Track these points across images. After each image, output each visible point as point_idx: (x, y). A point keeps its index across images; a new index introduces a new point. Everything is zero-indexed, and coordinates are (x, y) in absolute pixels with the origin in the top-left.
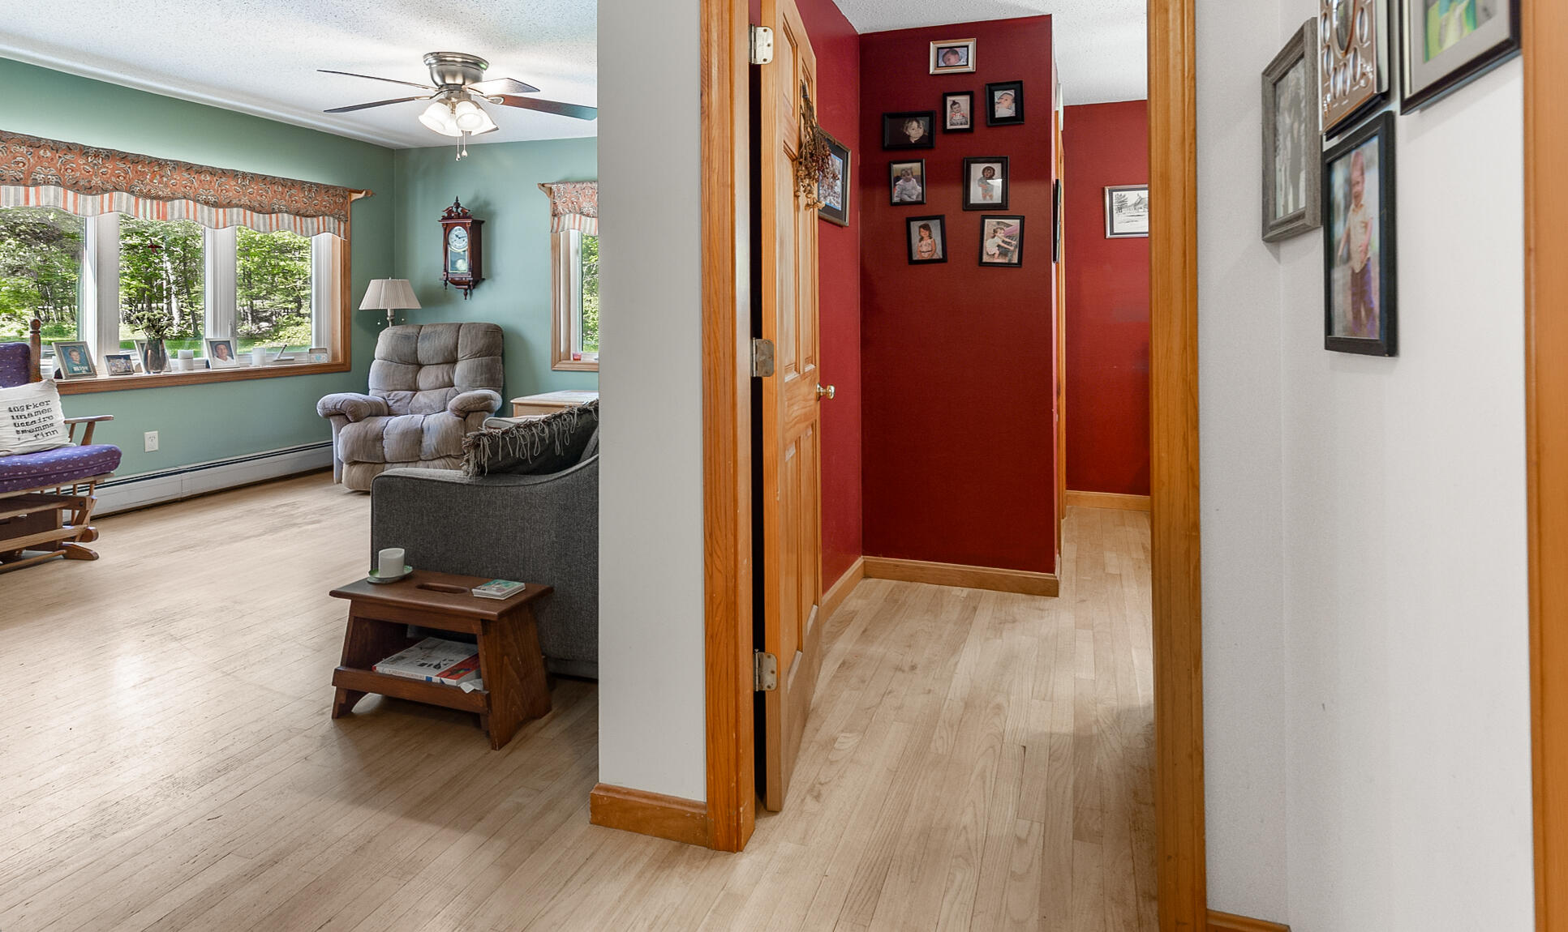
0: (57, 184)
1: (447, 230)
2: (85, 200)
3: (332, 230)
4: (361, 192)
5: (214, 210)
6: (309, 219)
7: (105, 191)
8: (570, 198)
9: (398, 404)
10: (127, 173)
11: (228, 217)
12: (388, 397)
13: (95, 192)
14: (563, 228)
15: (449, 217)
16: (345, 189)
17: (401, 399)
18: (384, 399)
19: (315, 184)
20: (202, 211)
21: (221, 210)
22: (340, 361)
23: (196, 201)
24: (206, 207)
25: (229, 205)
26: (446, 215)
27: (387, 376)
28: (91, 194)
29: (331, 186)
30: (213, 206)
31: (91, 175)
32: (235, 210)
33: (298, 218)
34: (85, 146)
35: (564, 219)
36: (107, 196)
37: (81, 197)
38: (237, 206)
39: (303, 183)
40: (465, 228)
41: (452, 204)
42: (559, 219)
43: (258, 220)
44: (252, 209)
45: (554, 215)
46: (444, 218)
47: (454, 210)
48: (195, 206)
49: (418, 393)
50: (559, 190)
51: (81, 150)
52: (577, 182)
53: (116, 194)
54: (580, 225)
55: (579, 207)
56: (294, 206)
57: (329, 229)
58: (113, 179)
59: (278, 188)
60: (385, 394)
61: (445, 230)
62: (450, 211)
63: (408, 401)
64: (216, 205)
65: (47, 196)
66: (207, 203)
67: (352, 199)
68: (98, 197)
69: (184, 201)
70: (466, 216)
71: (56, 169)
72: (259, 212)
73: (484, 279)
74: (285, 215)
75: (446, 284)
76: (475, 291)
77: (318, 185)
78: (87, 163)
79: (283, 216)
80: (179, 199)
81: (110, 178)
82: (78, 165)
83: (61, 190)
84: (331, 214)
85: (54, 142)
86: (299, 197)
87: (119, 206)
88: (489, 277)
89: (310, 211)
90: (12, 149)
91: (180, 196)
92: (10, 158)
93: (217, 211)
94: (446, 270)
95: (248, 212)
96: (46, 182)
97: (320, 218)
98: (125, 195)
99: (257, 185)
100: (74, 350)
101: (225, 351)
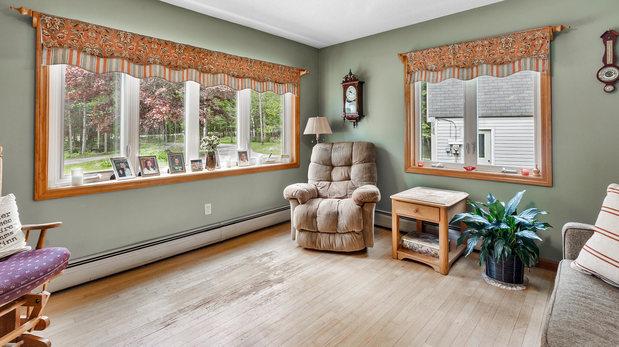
0: (160, 64)
1: (345, 88)
2: (175, 74)
3: (291, 91)
4: (304, 71)
5: (237, 79)
6: (281, 85)
7: (184, 68)
8: (419, 61)
9: (323, 189)
10: (195, 58)
11: (243, 84)
12: (318, 185)
13: (179, 69)
14: (414, 81)
15: (346, 81)
16: (297, 69)
17: (324, 187)
18: (316, 186)
19: (284, 66)
20: (232, 80)
21: (240, 80)
22: (295, 162)
23: (229, 75)
24: (233, 78)
25: (244, 77)
26: (345, 80)
27: (317, 172)
28: (177, 70)
29: (291, 67)
30: (237, 77)
31: (177, 59)
32: (247, 80)
33: (276, 84)
34: (174, 43)
35: (415, 75)
36: (185, 71)
37: (172, 71)
38: (248, 78)
39: (279, 65)
40: (355, 87)
41: (347, 73)
42: (411, 75)
43: (258, 85)
44: (254, 79)
45: (408, 73)
46: (344, 82)
47: (349, 77)
48: (228, 77)
49: (332, 183)
50: (411, 57)
51: (172, 45)
52: (424, 50)
53: (190, 70)
54: (425, 78)
55: (425, 66)
56: (274, 77)
58: (188, 62)
59: (267, 68)
60: (316, 183)
61: (344, 89)
62: (346, 78)
63: (328, 188)
64: (238, 77)
65: (155, 71)
66: (233, 76)
67: (301, 75)
68: (181, 72)
69: (223, 74)
70: (355, 80)
71: (160, 55)
72: (258, 81)
73: (364, 116)
74: (270, 83)
75: (344, 119)
76: (359, 123)
77: (285, 66)
78: (175, 53)
79: (269, 83)
80: (220, 73)
81: (187, 61)
82: (171, 53)
83: (162, 67)
84: (291, 83)
85: (159, 40)
86: (277, 73)
87: (192, 77)
88: (367, 114)
89: (282, 81)
90: (138, 43)
91: (221, 71)
92: (136, 48)
93: (238, 80)
94: (344, 111)
95: (253, 81)
96: (155, 63)
97: (286, 84)
98: (194, 71)
99: (257, 66)
100: (176, 158)
101: (245, 157)
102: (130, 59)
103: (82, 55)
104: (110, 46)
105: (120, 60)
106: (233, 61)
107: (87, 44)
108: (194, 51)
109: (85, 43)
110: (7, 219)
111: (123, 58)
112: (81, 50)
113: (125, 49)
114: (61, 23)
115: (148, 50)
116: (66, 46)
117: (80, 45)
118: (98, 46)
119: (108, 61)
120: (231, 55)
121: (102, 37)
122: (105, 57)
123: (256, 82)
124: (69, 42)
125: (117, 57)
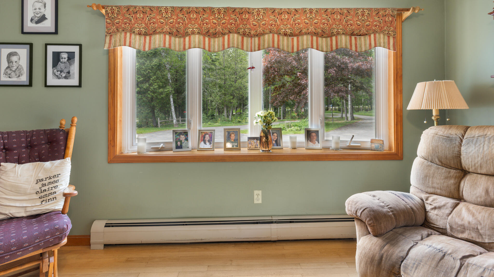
0: (198, 33)
2: (215, 42)
3: (382, 44)
4: (409, 10)
5: (290, 38)
6: (362, 38)
7: (223, 34)
10: (236, 21)
13: (218, 36)
16: (394, 9)
19: (367, 9)
20: (283, 40)
21: (295, 38)
23: (279, 34)
24: (285, 38)
25: (300, 34)
28: (216, 37)
29: (380, 9)
30: (290, 36)
31: (217, 26)
32: (305, 37)
34: (212, 8)
36: (226, 37)
37: (212, 40)
39: (357, 9)
43: (322, 42)
44: (316, 34)
48: (278, 37)
51: (210, 10)
53: (231, 35)
56: (349, 29)
57: (380, 43)
58: (229, 26)
59: (337, 17)
66: (285, 35)
67: (403, 18)
68: (221, 39)
69: (271, 35)
71: (198, 24)
72: (322, 36)
74: (343, 37)
77: (370, 10)
80: (267, 33)
81: (227, 26)
83: (202, 37)
84: (381, 31)
85: (196, 8)
86: (354, 21)
89: (363, 31)
90: (177, 16)
91: (267, 31)
92: (176, 21)
93: (293, 39)
95: (315, 38)
96: (193, 33)
97: (372, 36)
98: (236, 35)
99: (321, 16)
100: (233, 133)
101: (315, 137)
102: (170, 33)
103: (133, 36)
104: (154, 23)
105: (162, 36)
107: (136, 25)
108: (234, 12)
109: (134, 24)
110: (56, 179)
111: (165, 33)
112: (132, 32)
113: (167, 24)
114: (118, 11)
115: (187, 20)
116: (121, 30)
117: (131, 27)
118: (144, 26)
120: (281, 9)
121: (147, 16)
122: (150, 35)
123: (320, 39)
124: (123, 26)
125: (160, 33)
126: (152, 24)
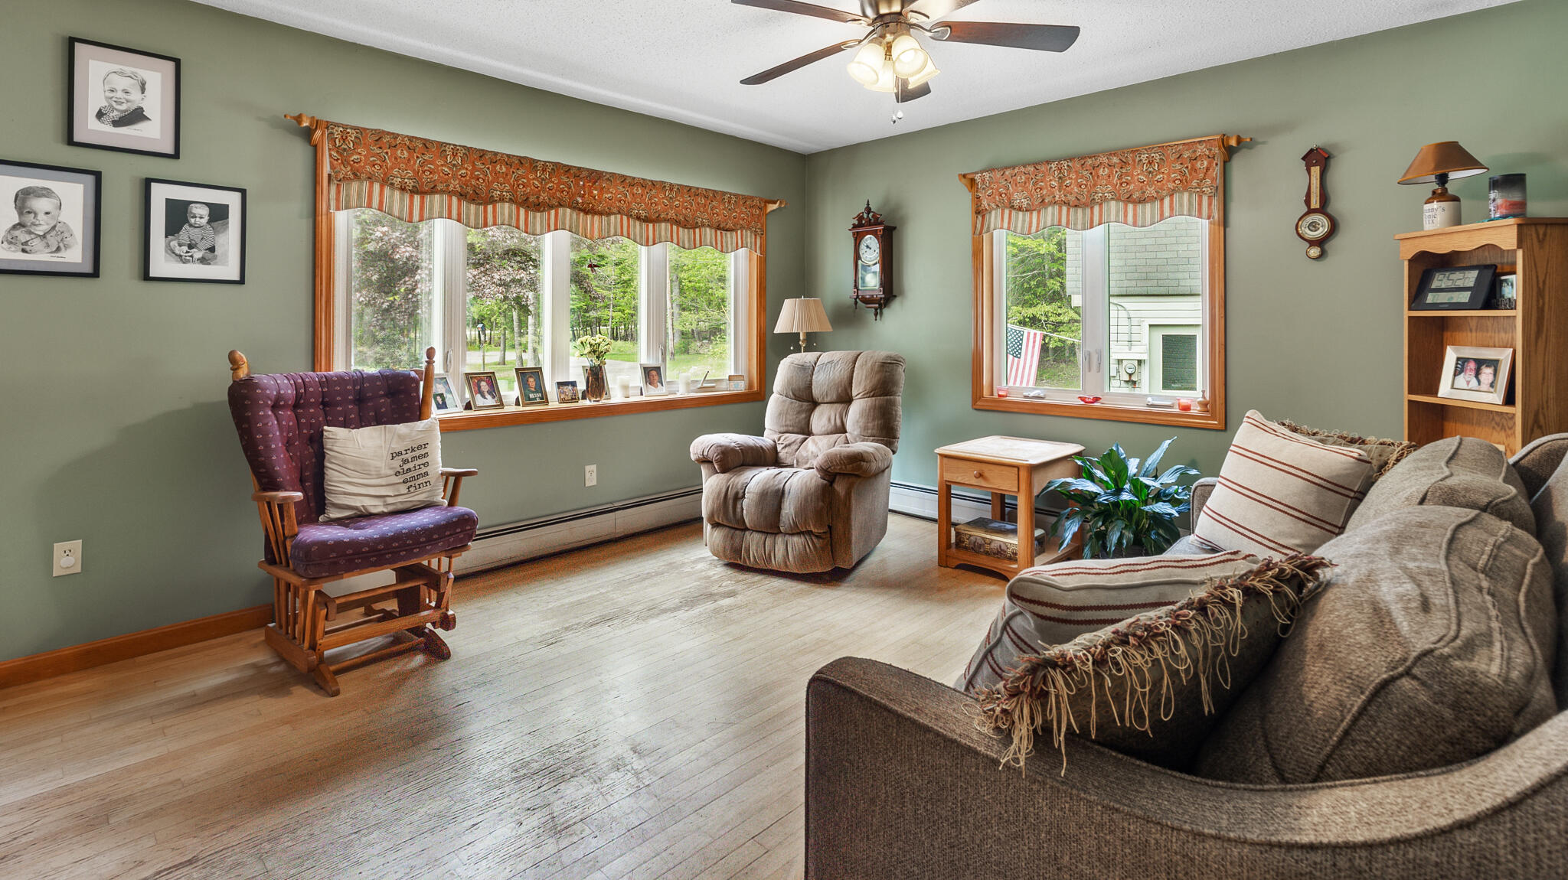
0: (511, 201)
1: (858, 238)
2: (535, 218)
3: (749, 245)
4: (775, 203)
5: (645, 224)
6: (729, 233)
7: (551, 207)
8: (997, 189)
11: (657, 233)
12: (779, 441)
13: (542, 208)
14: (989, 228)
15: (860, 225)
16: (761, 200)
18: (775, 442)
19: (734, 195)
20: (635, 226)
21: (651, 225)
22: (755, 390)
23: (629, 216)
24: (638, 223)
25: (657, 220)
26: (856, 222)
27: (782, 414)
28: (539, 211)
29: (749, 196)
30: (644, 221)
31: (539, 191)
32: (663, 224)
33: (719, 232)
34: (534, 160)
35: (990, 218)
36: (553, 212)
37: (531, 214)
38: (666, 220)
39: (724, 193)
40: (876, 236)
41: (861, 209)
42: (983, 217)
43: (684, 235)
44: (678, 223)
45: (978, 212)
46: (855, 226)
47: (865, 216)
48: (628, 221)
49: (807, 439)
50: (983, 181)
51: (531, 164)
52: (1006, 168)
53: (561, 210)
54: (1009, 223)
55: (1009, 199)
56: (716, 218)
57: (747, 244)
58: (558, 194)
59: (701, 200)
61: (856, 240)
62: (860, 218)
64: (647, 220)
65: (503, 214)
66: (638, 218)
67: (768, 210)
68: (545, 214)
69: (619, 216)
70: (877, 223)
71: (510, 185)
72: (685, 227)
73: (895, 296)
74: (708, 229)
75: (856, 303)
76: (885, 311)
77: (737, 196)
78: (536, 178)
79: (705, 231)
80: (614, 214)
81: (555, 193)
82: (529, 180)
83: (514, 207)
84: (749, 228)
85: (508, 156)
86: (720, 210)
87: (564, 223)
88: (901, 293)
89: (730, 225)
90: (474, 165)
91: (615, 210)
92: (471, 174)
93: (647, 226)
94: (856, 286)
95: (675, 227)
96: (502, 200)
97: (739, 232)
98: (568, 210)
99: (683, 197)
100: (531, 376)
101: (656, 377)
102: (461, 195)
103: (387, 191)
104: (431, 173)
105: (445, 197)
106: (637, 190)
107: (395, 172)
108: (567, 173)
109: (392, 169)
111: (451, 193)
112: (386, 182)
113: (454, 177)
114: (356, 137)
115: (492, 175)
116: (364, 176)
117: (385, 174)
118: (411, 174)
119: (427, 198)
120: (634, 178)
121: (417, 157)
122: (423, 193)
123: (681, 229)
124: (368, 168)
125: (442, 192)
126: (427, 173)
